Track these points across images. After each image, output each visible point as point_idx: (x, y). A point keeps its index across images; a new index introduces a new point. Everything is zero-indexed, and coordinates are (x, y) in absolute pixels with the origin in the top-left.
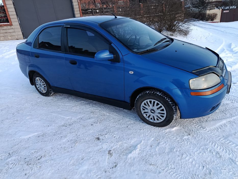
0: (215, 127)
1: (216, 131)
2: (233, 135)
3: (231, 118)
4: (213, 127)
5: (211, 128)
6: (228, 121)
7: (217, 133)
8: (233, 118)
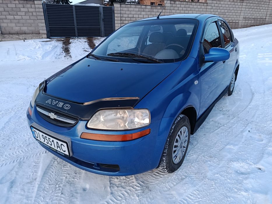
0: (41, 162)
1: (35, 160)
2: (17, 170)
3: (38, 184)
4: (42, 160)
5: (42, 158)
6: (37, 178)
7: (32, 160)
8: (37, 186)
